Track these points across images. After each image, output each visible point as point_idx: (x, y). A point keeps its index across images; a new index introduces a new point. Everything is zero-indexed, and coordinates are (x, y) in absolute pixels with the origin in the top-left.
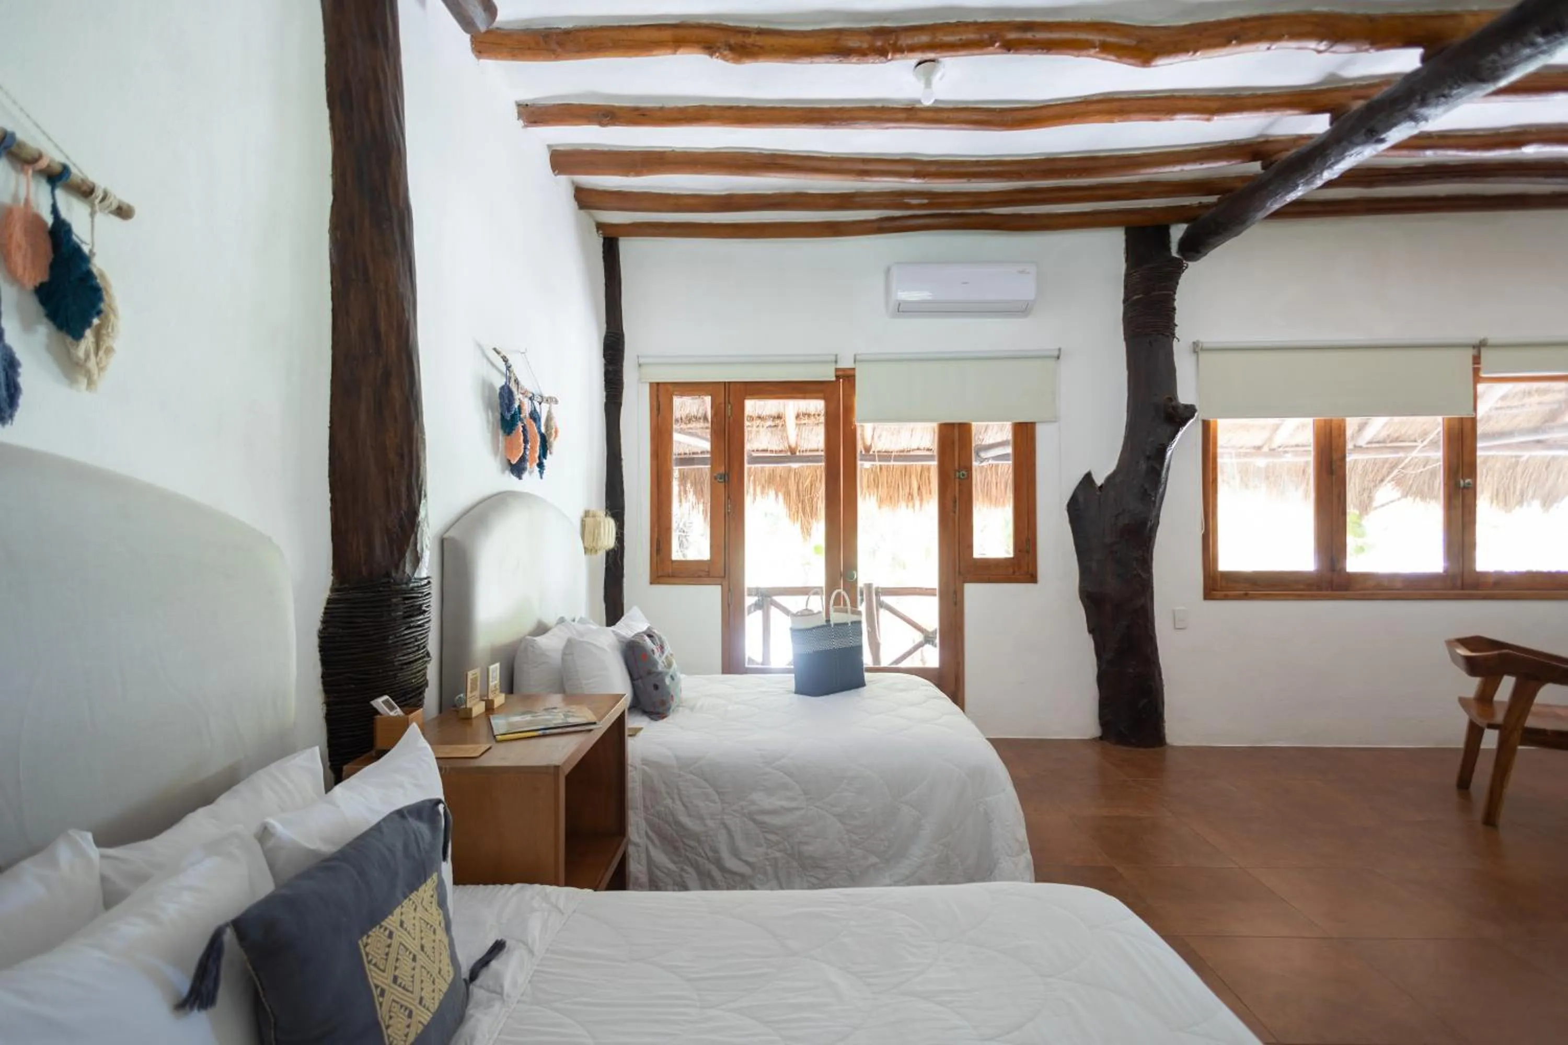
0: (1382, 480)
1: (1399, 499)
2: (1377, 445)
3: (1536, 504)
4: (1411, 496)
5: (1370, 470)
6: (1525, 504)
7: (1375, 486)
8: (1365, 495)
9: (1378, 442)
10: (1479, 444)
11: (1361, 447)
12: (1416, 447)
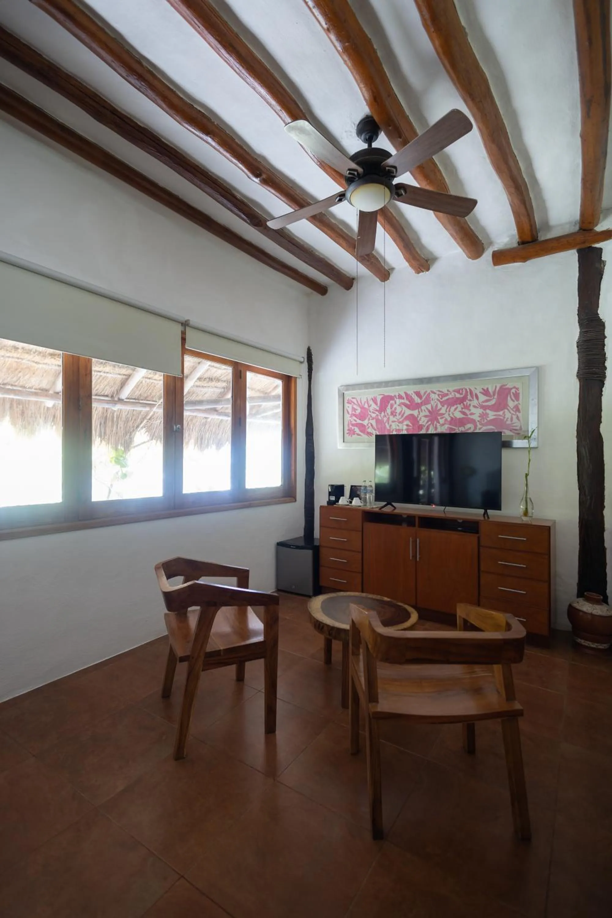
0: (138, 427)
1: (148, 441)
2: (134, 401)
3: (214, 447)
4: (155, 439)
5: (130, 419)
6: (209, 447)
7: (134, 430)
8: (127, 437)
9: (135, 399)
10: (186, 408)
11: (123, 400)
12: (155, 405)
